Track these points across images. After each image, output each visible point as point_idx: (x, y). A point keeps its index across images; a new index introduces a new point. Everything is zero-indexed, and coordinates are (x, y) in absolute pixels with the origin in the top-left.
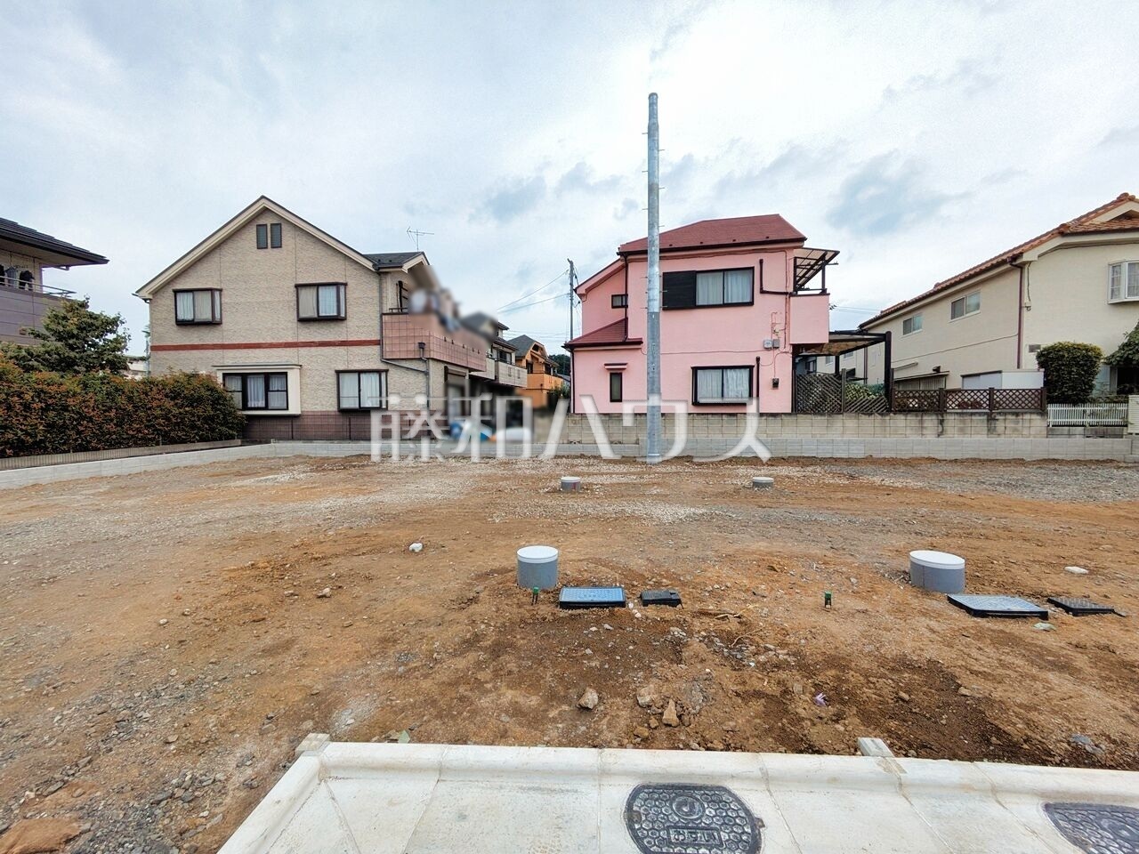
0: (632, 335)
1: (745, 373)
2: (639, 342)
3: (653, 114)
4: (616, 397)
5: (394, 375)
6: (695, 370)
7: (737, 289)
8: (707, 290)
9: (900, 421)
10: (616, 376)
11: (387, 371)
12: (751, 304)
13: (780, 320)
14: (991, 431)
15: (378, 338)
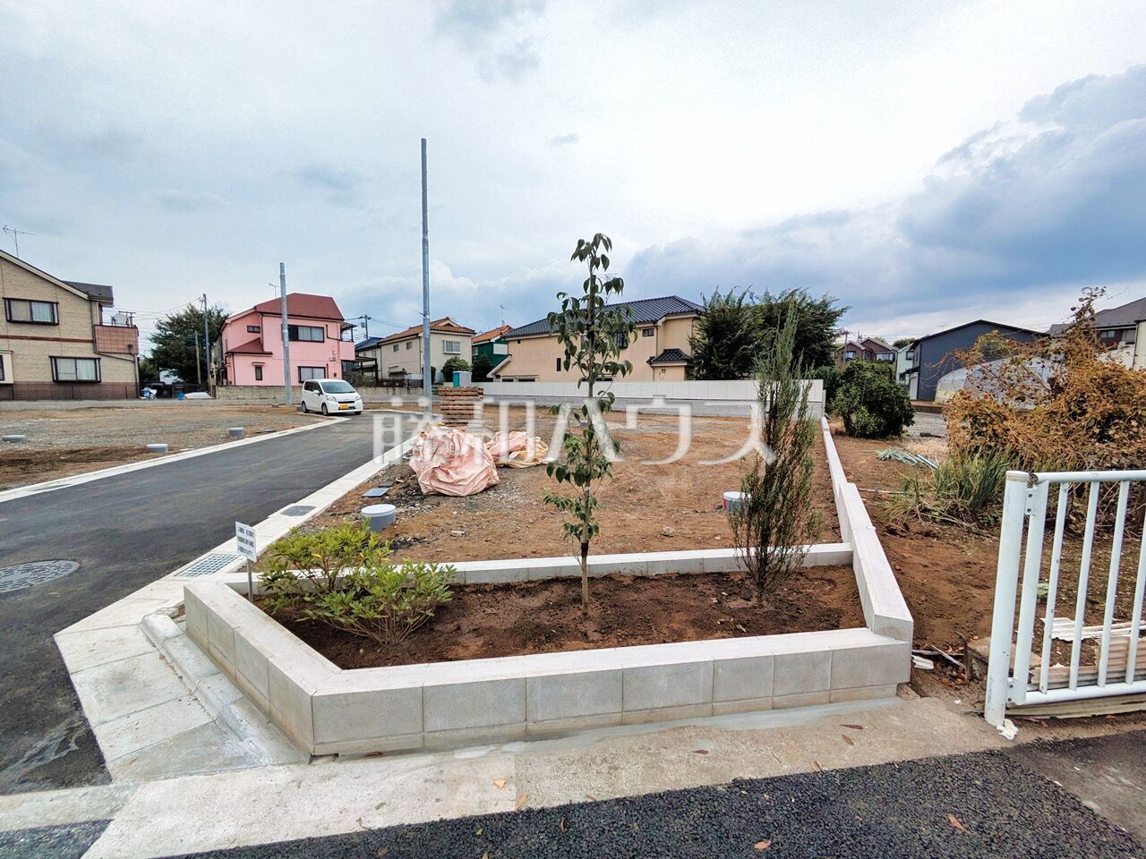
0: (266, 350)
1: (322, 370)
2: (271, 354)
3: (282, 271)
4: (259, 378)
5: (104, 361)
6: (300, 368)
7: (317, 335)
8: (302, 334)
9: (381, 389)
10: (259, 368)
11: (99, 359)
12: (323, 342)
13: (337, 349)
14: (409, 393)
15: (91, 339)
